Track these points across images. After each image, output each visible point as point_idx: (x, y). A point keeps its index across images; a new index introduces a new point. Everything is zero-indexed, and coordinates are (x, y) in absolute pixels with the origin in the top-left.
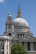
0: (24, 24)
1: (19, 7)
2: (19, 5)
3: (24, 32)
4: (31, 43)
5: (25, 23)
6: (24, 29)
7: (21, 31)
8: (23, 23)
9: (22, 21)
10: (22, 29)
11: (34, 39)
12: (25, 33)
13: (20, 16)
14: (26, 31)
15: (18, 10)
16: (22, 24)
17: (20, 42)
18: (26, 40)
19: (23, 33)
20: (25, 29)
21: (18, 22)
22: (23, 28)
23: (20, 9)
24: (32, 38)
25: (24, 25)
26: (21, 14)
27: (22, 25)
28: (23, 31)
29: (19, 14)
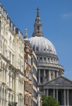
0: (48, 50)
1: (38, 13)
2: (38, 9)
3: (47, 65)
4: (65, 92)
5: (49, 47)
6: (47, 59)
7: (43, 65)
8: (46, 48)
9: (43, 44)
10: (43, 59)
11: (70, 85)
12: (50, 69)
13: (38, 33)
14: (51, 63)
15: (36, 20)
16: (44, 50)
17: (46, 90)
18: (56, 86)
19: (46, 68)
20: (49, 59)
21: (37, 45)
22: (45, 59)
23: (40, 19)
24: (66, 81)
25: (48, 52)
26: (41, 29)
27: (45, 52)
28: (45, 65)
29: (38, 29)
